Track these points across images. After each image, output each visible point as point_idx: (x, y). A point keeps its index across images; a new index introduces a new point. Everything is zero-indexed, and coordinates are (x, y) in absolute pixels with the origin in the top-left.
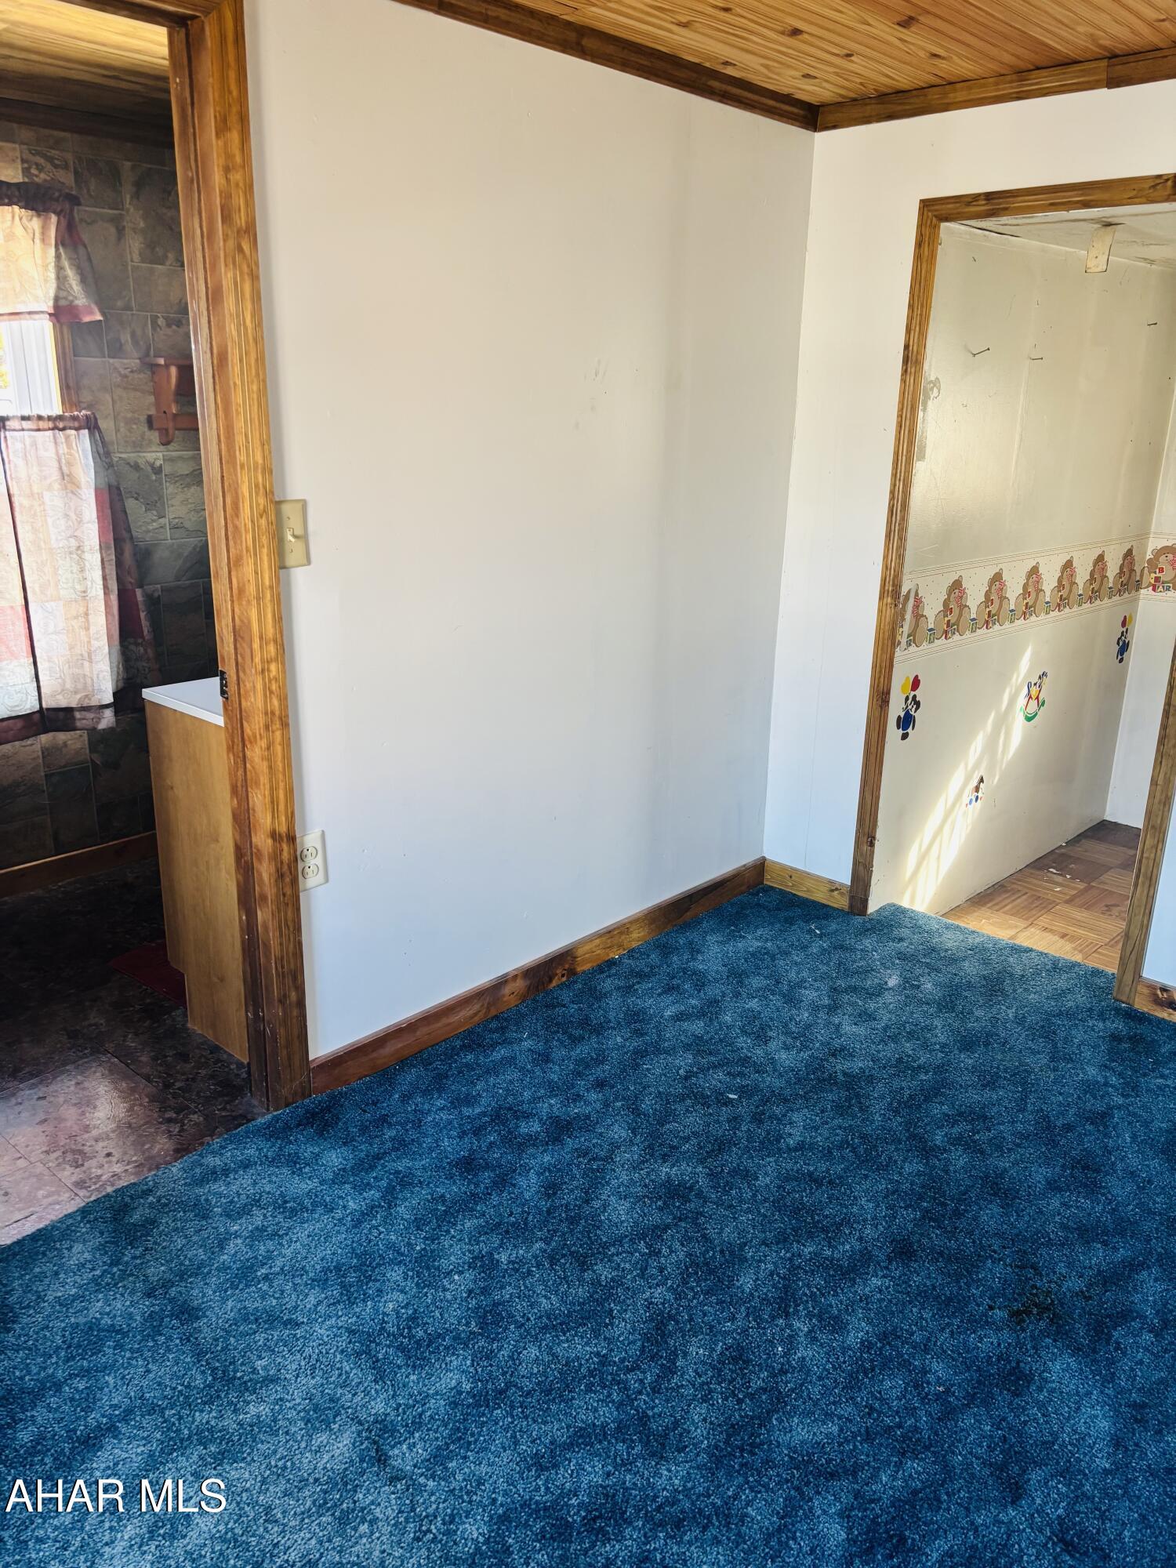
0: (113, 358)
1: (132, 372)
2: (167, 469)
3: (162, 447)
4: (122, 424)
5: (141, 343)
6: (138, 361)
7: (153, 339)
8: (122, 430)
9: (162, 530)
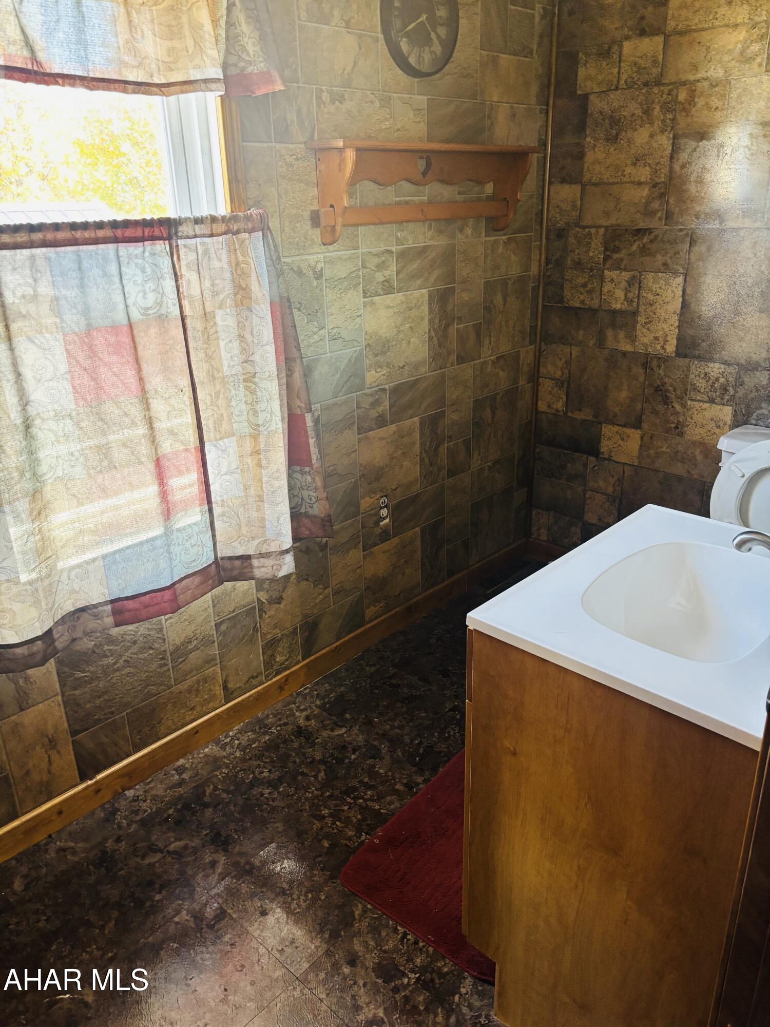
0: (280, 142)
1: (297, 159)
2: (327, 274)
3: (323, 247)
4: (287, 223)
5: (306, 123)
6: (303, 146)
7: (318, 120)
8: (287, 229)
9: (321, 343)
